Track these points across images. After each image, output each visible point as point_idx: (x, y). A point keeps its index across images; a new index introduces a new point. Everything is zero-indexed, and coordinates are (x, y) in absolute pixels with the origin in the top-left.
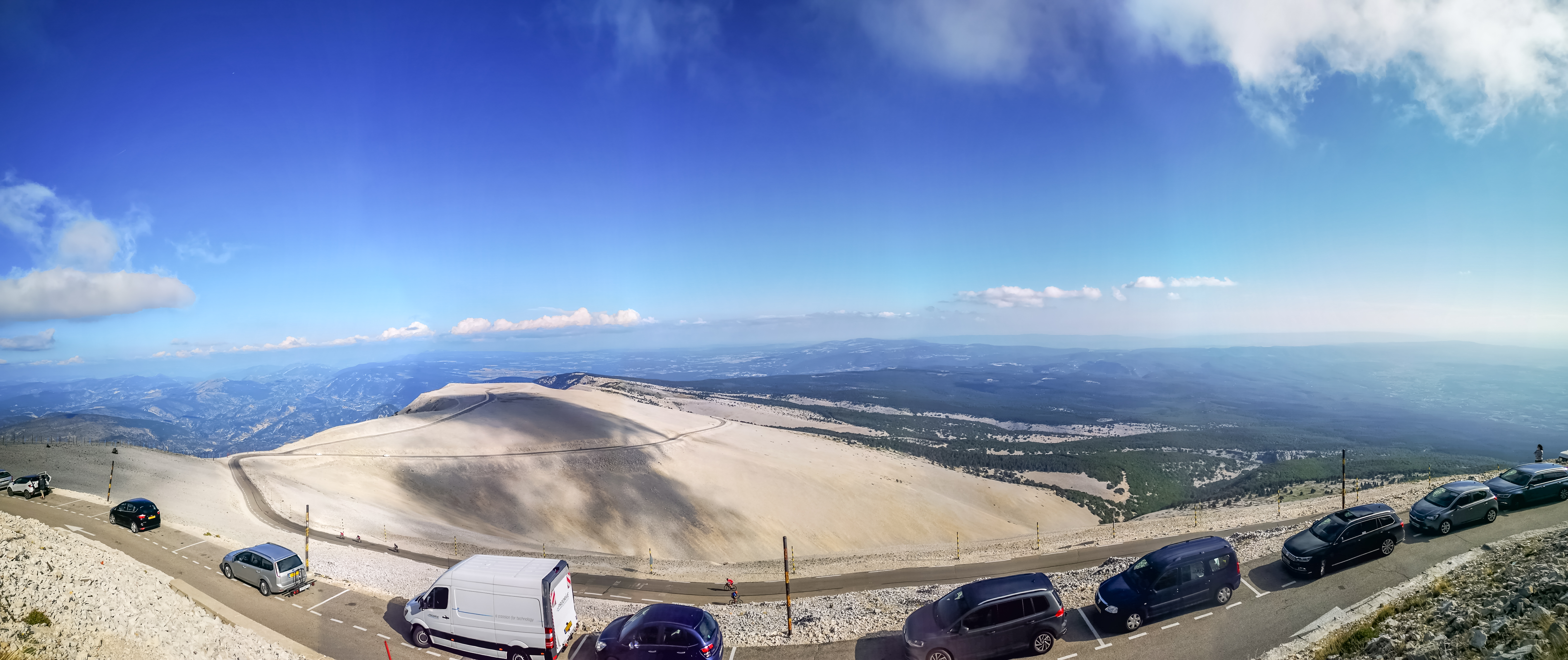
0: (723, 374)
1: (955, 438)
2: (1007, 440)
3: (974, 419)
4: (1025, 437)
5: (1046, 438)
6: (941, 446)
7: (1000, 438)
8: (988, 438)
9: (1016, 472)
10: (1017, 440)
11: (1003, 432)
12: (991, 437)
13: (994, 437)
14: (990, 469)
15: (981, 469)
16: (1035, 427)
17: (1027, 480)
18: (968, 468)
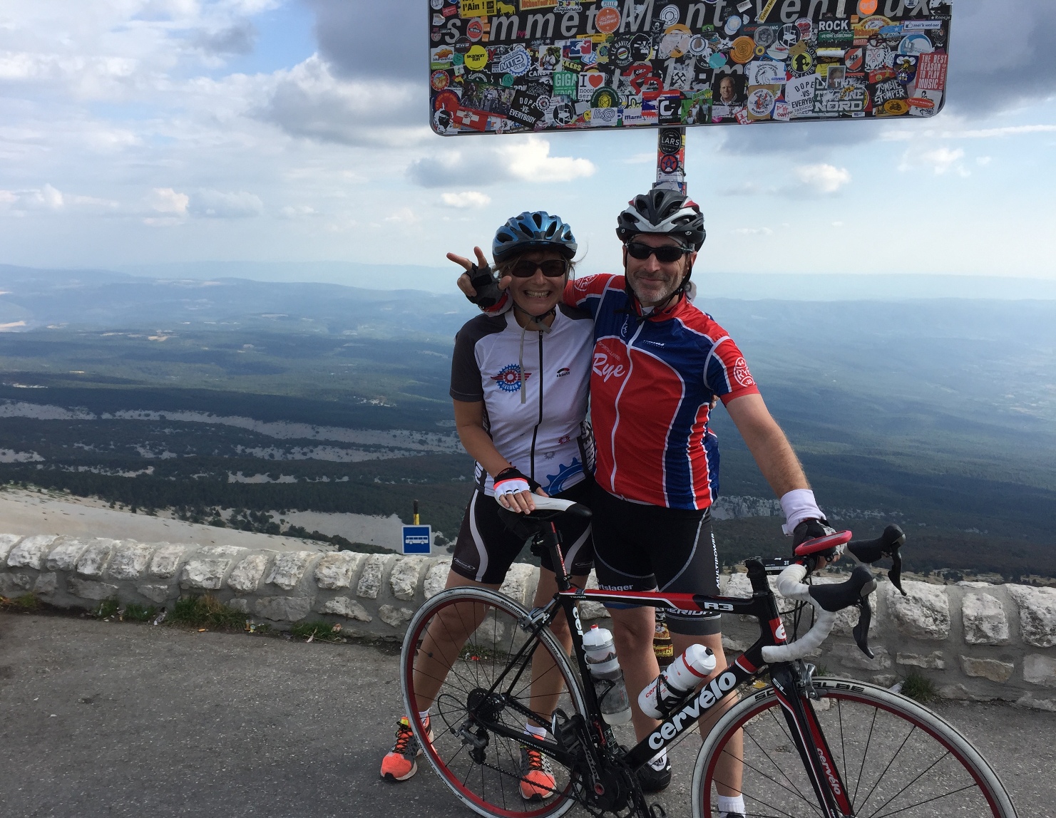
1: (174, 455)
2: (272, 456)
3: (215, 419)
4: (305, 450)
5: (343, 452)
6: (140, 472)
7: (259, 452)
8: (237, 454)
9: (272, 513)
10: (290, 457)
12: (243, 451)
13: (248, 451)
14: (224, 509)
15: (208, 509)
16: (324, 433)
17: (292, 528)
18: (183, 509)
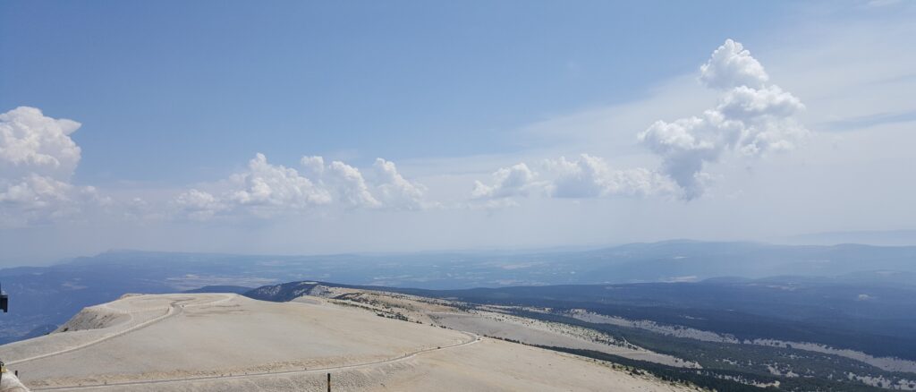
0: (497, 281)
3: (831, 351)
4: (911, 382)
7: (868, 380)
11: (875, 372)
